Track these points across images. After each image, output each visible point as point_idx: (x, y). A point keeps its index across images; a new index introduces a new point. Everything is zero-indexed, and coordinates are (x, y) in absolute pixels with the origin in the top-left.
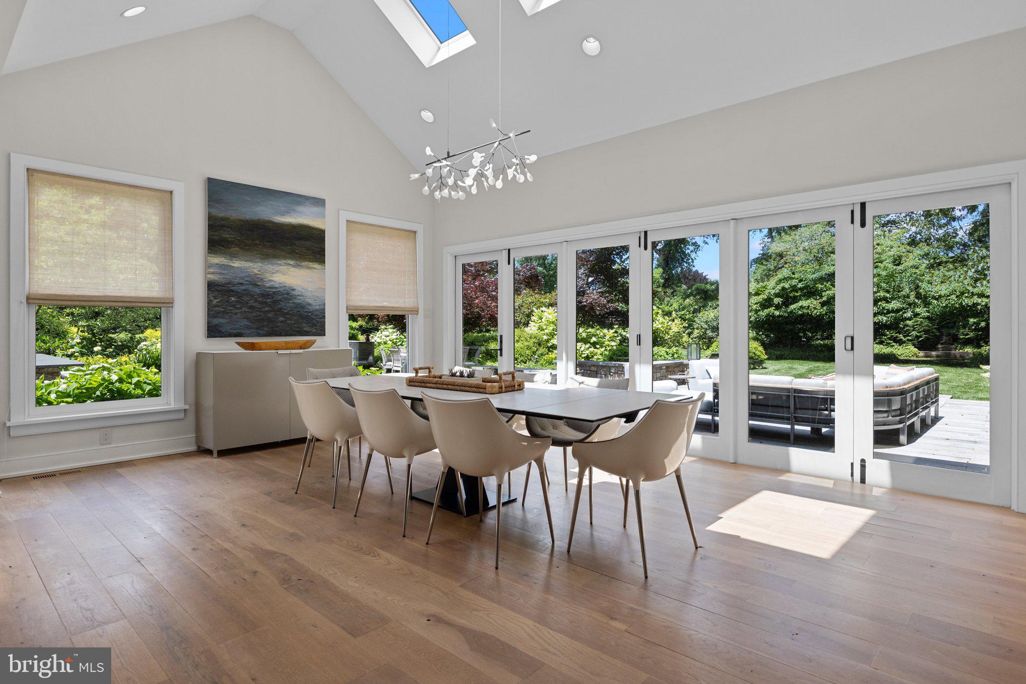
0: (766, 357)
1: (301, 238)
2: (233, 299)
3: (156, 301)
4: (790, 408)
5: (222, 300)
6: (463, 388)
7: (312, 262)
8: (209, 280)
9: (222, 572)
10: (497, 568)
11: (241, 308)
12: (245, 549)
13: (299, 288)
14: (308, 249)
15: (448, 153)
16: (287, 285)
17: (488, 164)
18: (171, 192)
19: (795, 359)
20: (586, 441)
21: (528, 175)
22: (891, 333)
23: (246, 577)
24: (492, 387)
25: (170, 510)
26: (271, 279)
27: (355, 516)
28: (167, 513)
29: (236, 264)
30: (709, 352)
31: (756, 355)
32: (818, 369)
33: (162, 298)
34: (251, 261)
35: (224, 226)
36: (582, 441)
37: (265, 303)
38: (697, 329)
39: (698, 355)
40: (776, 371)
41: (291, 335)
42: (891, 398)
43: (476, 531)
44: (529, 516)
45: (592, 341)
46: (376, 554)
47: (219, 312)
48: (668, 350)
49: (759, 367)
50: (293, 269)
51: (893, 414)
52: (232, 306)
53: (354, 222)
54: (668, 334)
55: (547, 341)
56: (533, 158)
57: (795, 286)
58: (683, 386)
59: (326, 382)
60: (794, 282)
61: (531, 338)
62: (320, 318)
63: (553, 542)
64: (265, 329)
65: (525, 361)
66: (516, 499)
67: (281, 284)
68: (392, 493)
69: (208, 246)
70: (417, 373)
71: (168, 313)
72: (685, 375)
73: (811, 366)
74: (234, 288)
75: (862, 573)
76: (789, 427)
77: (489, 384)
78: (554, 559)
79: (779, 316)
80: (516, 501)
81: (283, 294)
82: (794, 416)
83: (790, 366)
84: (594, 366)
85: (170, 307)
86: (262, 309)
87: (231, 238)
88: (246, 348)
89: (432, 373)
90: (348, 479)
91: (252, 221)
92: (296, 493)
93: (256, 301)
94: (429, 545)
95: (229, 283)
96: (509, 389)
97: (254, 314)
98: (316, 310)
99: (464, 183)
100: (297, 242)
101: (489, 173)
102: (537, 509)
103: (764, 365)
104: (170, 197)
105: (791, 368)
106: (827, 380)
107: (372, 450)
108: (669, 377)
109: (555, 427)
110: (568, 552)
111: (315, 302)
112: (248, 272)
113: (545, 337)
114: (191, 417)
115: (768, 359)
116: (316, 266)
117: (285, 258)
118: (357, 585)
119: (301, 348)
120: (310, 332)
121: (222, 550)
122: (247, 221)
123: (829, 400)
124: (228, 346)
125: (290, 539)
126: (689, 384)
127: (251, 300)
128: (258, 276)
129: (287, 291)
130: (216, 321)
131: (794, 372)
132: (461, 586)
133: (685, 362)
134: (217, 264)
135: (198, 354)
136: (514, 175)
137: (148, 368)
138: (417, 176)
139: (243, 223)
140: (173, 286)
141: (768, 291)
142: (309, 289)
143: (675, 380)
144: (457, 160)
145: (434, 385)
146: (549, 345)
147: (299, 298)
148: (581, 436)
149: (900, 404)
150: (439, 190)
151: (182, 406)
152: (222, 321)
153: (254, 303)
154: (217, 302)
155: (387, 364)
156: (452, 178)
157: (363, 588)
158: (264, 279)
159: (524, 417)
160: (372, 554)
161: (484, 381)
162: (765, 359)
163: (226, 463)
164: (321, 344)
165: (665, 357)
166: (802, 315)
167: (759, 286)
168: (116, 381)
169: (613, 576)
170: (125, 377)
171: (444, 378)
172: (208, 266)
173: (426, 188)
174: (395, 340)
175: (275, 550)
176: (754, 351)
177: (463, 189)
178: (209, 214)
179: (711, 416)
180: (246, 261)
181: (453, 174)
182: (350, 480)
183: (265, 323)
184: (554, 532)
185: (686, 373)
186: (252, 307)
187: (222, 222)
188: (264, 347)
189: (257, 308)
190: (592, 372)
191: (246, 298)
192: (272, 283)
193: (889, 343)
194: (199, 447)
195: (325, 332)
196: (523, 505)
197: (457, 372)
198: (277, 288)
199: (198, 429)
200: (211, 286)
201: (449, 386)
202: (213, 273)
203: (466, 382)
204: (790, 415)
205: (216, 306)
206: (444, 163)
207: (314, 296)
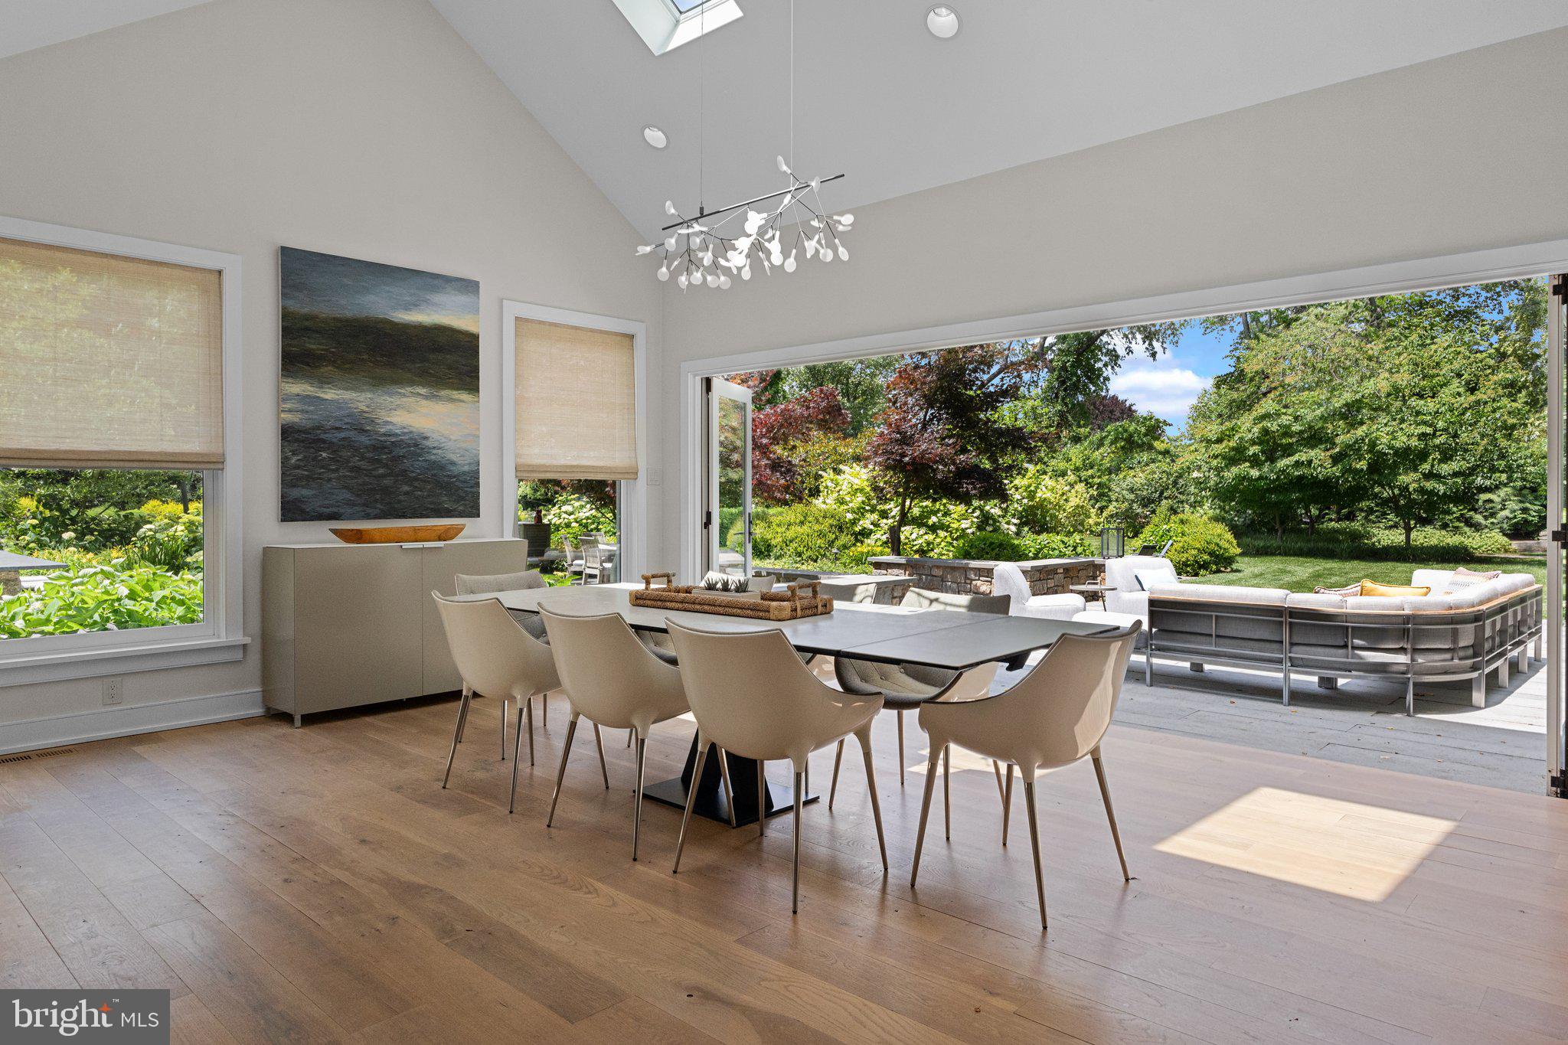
0: (1239, 551)
1: (438, 349)
2: (324, 455)
3: (195, 460)
4: (1282, 642)
5: (305, 457)
6: (729, 610)
7: (458, 389)
8: (284, 423)
9: (338, 918)
10: (795, 912)
11: (336, 470)
12: (371, 880)
13: (435, 436)
14: (450, 368)
15: (702, 209)
16: (414, 430)
17: (770, 230)
18: (220, 272)
19: (1291, 555)
20: (939, 700)
21: (841, 249)
22: (1461, 510)
23: (380, 926)
24: (781, 609)
25: (233, 815)
26: (389, 419)
27: (549, 826)
28: (231, 820)
29: (330, 394)
30: (1138, 543)
31: (1221, 548)
32: (1331, 573)
33: (206, 455)
34: (354, 389)
35: (307, 329)
36: (932, 700)
37: (378, 461)
38: (1117, 501)
39: (1121, 549)
40: (1256, 576)
41: (422, 516)
42: (1458, 626)
43: (753, 850)
44: (842, 827)
45: (930, 522)
46: (592, 889)
47: (300, 478)
48: (1066, 539)
49: (1226, 568)
50: (424, 402)
51: (1462, 654)
52: (323, 467)
53: (527, 320)
54: (1064, 510)
55: (854, 522)
56: (848, 219)
57: (1289, 427)
58: (1094, 603)
59: (497, 599)
60: (1285, 420)
61: (825, 517)
62: (472, 487)
63: (886, 869)
64: (379, 506)
65: (815, 557)
66: (818, 798)
67: (404, 428)
68: (607, 788)
69: (282, 365)
70: (648, 583)
71: (214, 479)
72: (1097, 584)
73: (1317, 568)
74: (327, 435)
75: (1405, 923)
76: (1281, 675)
77: (774, 604)
78: (889, 897)
79: (1260, 478)
80: (818, 802)
81: (409, 446)
82: (1290, 657)
83: (1281, 566)
84: (938, 567)
85: (219, 469)
86: (373, 472)
87: (322, 350)
88: (347, 540)
89: (674, 584)
90: (530, 764)
91: (357, 320)
92: (444, 788)
93: (363, 458)
94: (678, 875)
95: (318, 428)
96: (809, 612)
97: (360, 481)
98: (464, 473)
99: (727, 260)
100: (432, 356)
101: (775, 247)
102: (854, 814)
103: (1235, 566)
104: (217, 281)
105: (1284, 572)
106: (1346, 595)
107: (577, 715)
108: (1071, 587)
109: (884, 676)
110: (913, 885)
111: (462, 458)
112: (350, 408)
113: (850, 516)
114: (254, 658)
115: (1242, 555)
116: (464, 396)
117: (412, 383)
118: (565, 939)
119: (440, 539)
120: (455, 510)
121: (332, 882)
122: (347, 320)
123: (1350, 630)
124: (315, 537)
125: (445, 864)
126: (1106, 599)
127: (354, 456)
128: (366, 415)
129: (415, 439)
130: (295, 493)
131: (1287, 578)
132: (738, 941)
133: (1098, 560)
134: (298, 395)
135: (267, 551)
136: (817, 251)
137: (176, 574)
138: (648, 249)
139: (339, 325)
140: (223, 434)
141: (1240, 435)
142: (452, 437)
143: (1081, 593)
144: (719, 223)
145: (680, 605)
146: (857, 529)
147: (435, 451)
148: (931, 691)
149: (1473, 637)
150: (685, 273)
151: (239, 638)
152: (305, 492)
153: (360, 461)
154: (298, 460)
155: (574, 563)
156: (710, 254)
157: (576, 944)
158: (377, 421)
159: (832, 659)
160: (584, 889)
161: (764, 597)
162: (1236, 555)
163: (317, 736)
164: (473, 531)
165: (1060, 552)
166: (1301, 478)
167: (1224, 428)
168: (126, 596)
169: (989, 926)
170: (138, 588)
171: (695, 594)
172: (282, 398)
173: (664, 269)
174: (584, 521)
175: (422, 882)
176: (1218, 541)
177: (727, 271)
178: (284, 308)
179: (1145, 657)
180: (346, 389)
181: (711, 246)
182: (533, 765)
183: (378, 497)
184: (888, 853)
185: (1099, 581)
186: (356, 469)
187: (307, 323)
188: (377, 536)
189: (365, 470)
190: (935, 578)
191: (346, 454)
192: (391, 427)
193: (1457, 527)
194: (268, 709)
195: (479, 510)
196: (830, 808)
197: (717, 583)
198: (397, 435)
199: (267, 676)
200: (288, 433)
201: (706, 607)
202: (290, 411)
203: (735, 599)
204: (1282, 656)
205: (298, 467)
206: (697, 228)
207: (459, 448)
